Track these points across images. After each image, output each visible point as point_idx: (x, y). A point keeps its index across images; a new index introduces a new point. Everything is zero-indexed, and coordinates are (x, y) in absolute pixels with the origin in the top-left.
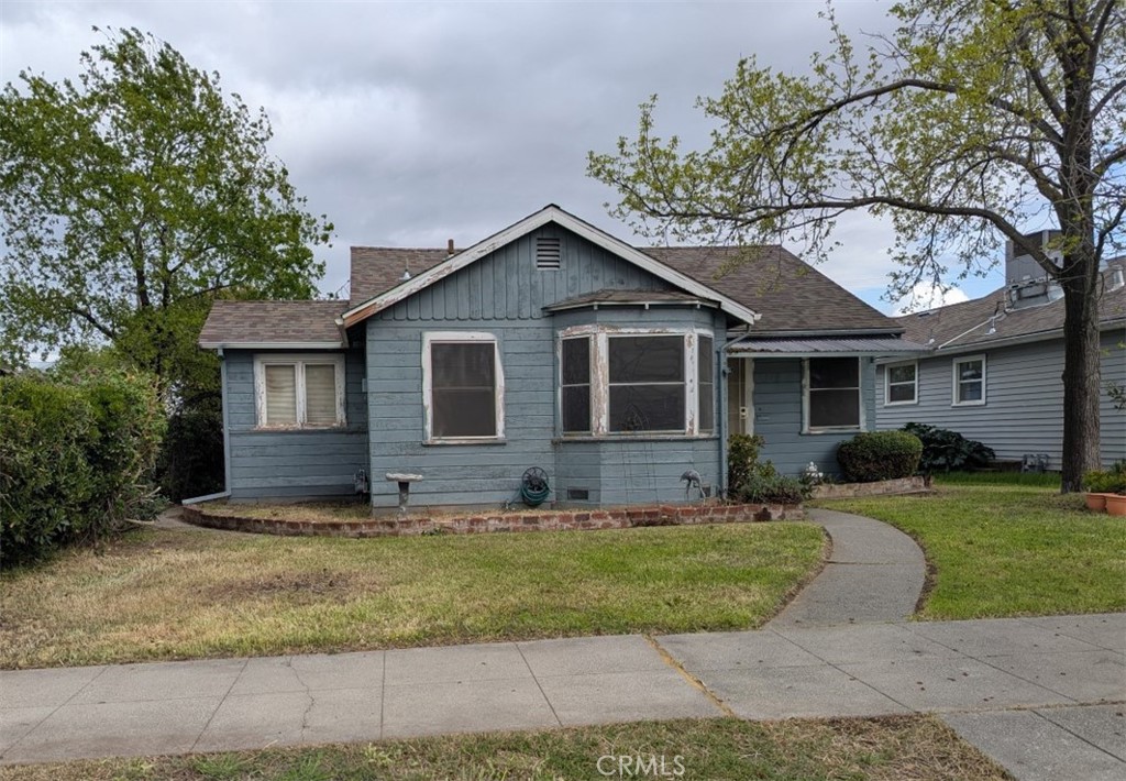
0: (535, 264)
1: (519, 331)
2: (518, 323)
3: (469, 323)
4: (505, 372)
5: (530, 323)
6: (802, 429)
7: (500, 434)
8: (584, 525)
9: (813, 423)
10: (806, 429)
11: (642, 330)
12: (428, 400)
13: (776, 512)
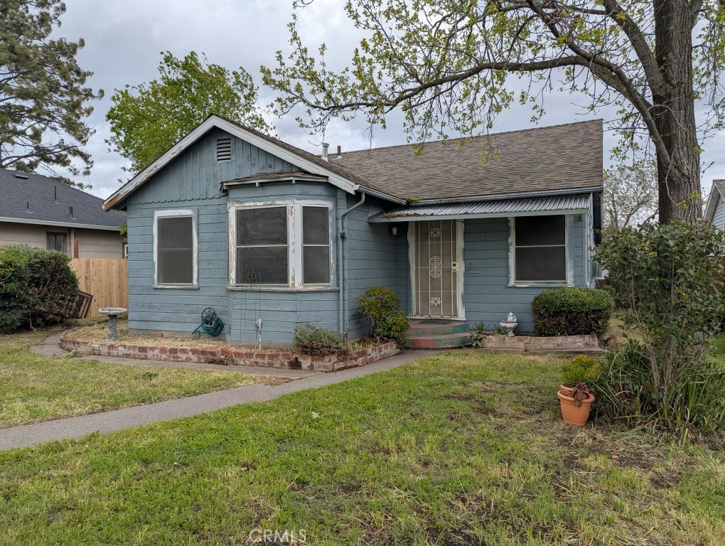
0: (216, 159)
1: (208, 208)
2: (208, 202)
3: (180, 204)
4: (198, 237)
5: (215, 201)
6: (508, 282)
7: (195, 282)
9: (520, 277)
10: (512, 282)
11: (258, 204)
13: (306, 362)
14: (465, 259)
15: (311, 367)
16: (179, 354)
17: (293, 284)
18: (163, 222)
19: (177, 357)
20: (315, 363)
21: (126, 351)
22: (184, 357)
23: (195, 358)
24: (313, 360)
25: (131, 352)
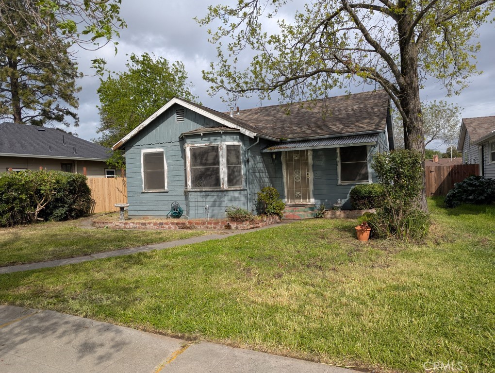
0: (176, 120)
1: (172, 147)
2: (171, 144)
3: (156, 145)
4: (167, 163)
5: (175, 144)
6: (337, 182)
7: (166, 188)
8: (162, 227)
9: (343, 179)
10: (340, 182)
11: (202, 144)
12: (143, 176)
13: (233, 225)
14: (313, 171)
15: (237, 228)
16: (164, 225)
17: (223, 187)
18: (147, 156)
19: (163, 227)
20: (238, 226)
21: (134, 226)
22: (167, 227)
23: (173, 227)
24: (237, 224)
25: (137, 226)
